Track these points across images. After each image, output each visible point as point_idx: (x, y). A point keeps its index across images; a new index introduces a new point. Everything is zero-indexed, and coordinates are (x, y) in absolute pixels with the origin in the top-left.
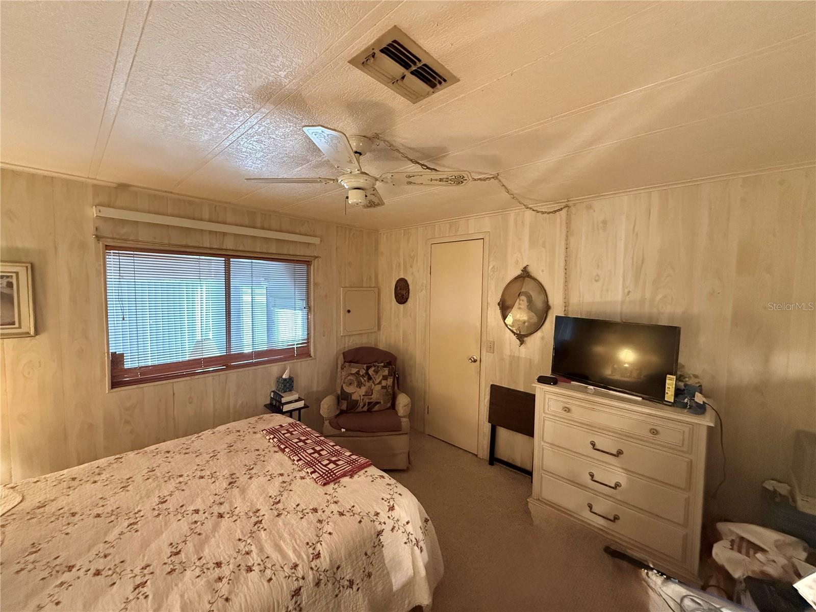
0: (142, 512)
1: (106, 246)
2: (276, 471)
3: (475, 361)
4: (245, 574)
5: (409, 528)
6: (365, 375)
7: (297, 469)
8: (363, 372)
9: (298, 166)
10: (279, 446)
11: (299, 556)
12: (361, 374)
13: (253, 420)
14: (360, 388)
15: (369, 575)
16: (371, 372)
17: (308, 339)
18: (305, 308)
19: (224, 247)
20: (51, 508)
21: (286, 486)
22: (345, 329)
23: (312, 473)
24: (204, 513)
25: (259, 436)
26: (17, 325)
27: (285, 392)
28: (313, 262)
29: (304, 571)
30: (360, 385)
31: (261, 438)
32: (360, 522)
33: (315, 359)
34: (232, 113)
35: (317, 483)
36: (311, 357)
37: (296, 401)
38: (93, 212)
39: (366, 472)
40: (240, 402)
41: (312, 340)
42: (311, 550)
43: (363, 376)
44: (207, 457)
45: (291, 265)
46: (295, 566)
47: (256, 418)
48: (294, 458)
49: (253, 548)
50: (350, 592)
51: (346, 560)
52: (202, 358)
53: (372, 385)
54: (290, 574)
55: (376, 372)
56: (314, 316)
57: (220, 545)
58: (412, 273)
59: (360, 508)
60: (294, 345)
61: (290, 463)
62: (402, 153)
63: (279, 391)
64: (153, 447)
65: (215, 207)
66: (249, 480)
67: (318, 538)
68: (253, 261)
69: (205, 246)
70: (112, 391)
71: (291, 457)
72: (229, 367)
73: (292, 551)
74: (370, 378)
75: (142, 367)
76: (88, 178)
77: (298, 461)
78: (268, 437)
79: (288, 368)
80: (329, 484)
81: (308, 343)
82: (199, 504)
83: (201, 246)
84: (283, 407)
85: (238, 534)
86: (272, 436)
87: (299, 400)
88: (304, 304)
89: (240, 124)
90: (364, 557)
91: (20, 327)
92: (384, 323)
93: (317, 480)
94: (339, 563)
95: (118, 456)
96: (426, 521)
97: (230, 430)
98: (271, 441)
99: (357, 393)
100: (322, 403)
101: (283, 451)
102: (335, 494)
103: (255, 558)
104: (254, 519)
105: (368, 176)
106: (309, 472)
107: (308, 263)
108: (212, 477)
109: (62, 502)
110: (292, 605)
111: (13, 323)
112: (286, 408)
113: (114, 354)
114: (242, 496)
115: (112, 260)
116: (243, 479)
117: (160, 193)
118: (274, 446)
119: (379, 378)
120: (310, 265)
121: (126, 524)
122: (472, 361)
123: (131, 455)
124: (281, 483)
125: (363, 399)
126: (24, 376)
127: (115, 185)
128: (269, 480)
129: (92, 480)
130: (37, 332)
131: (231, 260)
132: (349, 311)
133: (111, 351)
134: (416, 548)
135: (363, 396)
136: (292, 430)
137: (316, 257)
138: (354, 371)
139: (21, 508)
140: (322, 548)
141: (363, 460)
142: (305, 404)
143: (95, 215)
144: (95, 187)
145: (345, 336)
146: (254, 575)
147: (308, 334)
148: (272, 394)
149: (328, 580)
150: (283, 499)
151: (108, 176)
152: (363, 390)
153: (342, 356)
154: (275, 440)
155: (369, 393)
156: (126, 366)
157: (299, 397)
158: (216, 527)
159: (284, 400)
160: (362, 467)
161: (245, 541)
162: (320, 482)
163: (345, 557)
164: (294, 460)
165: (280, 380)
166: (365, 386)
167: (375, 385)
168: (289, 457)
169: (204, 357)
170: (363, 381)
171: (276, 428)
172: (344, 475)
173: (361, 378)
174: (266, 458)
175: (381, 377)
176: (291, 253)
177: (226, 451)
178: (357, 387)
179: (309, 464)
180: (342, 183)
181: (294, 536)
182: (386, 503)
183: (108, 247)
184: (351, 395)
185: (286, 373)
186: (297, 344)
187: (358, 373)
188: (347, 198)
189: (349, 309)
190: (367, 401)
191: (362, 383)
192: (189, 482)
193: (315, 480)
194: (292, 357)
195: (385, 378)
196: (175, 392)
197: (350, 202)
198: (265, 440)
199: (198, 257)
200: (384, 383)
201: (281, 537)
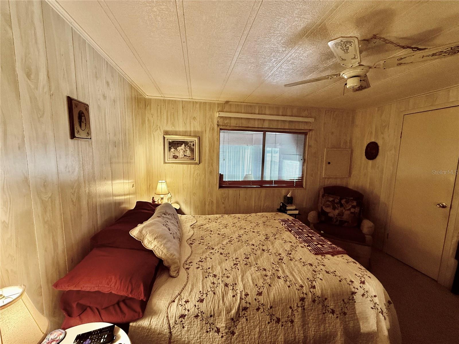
0: (233, 238)
1: (220, 129)
2: (288, 239)
3: (444, 207)
4: (277, 279)
5: (376, 300)
6: (338, 203)
7: (299, 242)
8: (337, 201)
9: (311, 74)
10: (288, 229)
11: (304, 283)
12: (336, 202)
13: (274, 214)
14: (334, 210)
15: (345, 314)
16: (343, 202)
17: (302, 177)
18: (302, 159)
19: (264, 127)
20: (205, 227)
21: (293, 248)
22: (325, 174)
23: (307, 246)
24: (256, 247)
25: (277, 221)
26: (194, 160)
27: (288, 204)
28: (308, 133)
29: (306, 291)
30: (334, 208)
31: (278, 223)
32: (340, 281)
33: (306, 189)
34: (283, 50)
35: (311, 252)
36: (303, 188)
37: (294, 210)
38: (217, 115)
39: (343, 256)
40: (266, 205)
41: (304, 178)
42: (310, 283)
43: (337, 203)
44: (255, 224)
45: (296, 135)
46: (302, 287)
47: (275, 213)
48: (297, 236)
49: (280, 269)
50: (332, 316)
51: (331, 297)
52: (251, 181)
53: (343, 210)
54: (299, 289)
55: (347, 202)
56: (307, 164)
57: (265, 262)
58: (383, 138)
59: (340, 274)
60: (294, 180)
61: (295, 238)
62: (395, 43)
63: (285, 203)
64: (234, 215)
65: (261, 107)
66: (274, 239)
67: (313, 279)
68: (277, 133)
69: (256, 127)
70: (219, 189)
71: (295, 235)
72: (262, 187)
73: (299, 279)
74: (342, 205)
75: (230, 181)
76: (216, 101)
77: (299, 238)
78: (282, 223)
79: (291, 192)
80: (318, 255)
81: (302, 179)
82: (253, 242)
83: (254, 127)
84: (287, 212)
85: (272, 261)
86: (284, 223)
87: (296, 210)
88: (301, 157)
89: (285, 55)
90: (342, 302)
91: (195, 161)
92: (354, 173)
93: (311, 250)
94: (326, 297)
95: (222, 215)
96: (389, 302)
97: (263, 215)
98: (283, 225)
99: (333, 213)
100: (309, 214)
101: (290, 231)
102: (322, 261)
103: (280, 273)
104: (279, 257)
105: (364, 66)
106: (306, 245)
107: (306, 134)
108: (258, 233)
109: (207, 226)
110: (300, 304)
111: (193, 159)
112: (289, 212)
113: (220, 174)
114: (272, 245)
115: (222, 134)
116: (272, 238)
117: (239, 103)
118: (285, 228)
119: (349, 206)
120: (307, 135)
121: (228, 240)
122: (441, 207)
123: (226, 216)
124: (291, 246)
125: (336, 217)
126: (196, 179)
127: (224, 102)
128: (284, 242)
129: (215, 221)
130: (199, 163)
131: (266, 133)
132: (329, 163)
133: (220, 173)
134: (380, 314)
135: (337, 215)
136: (295, 223)
137: (310, 130)
138: (331, 199)
139: (197, 224)
140: (316, 284)
141: (339, 249)
142: (299, 213)
143: (218, 116)
144: (218, 104)
145: (325, 178)
146: (281, 281)
147: (302, 175)
148: (281, 204)
149: (319, 303)
150: (293, 253)
151: (223, 99)
152: (337, 212)
153: (323, 190)
154: (286, 225)
155: (341, 214)
156: (224, 180)
157: (296, 208)
158: (261, 254)
159: (288, 208)
160: (339, 253)
161: (275, 264)
162: (313, 252)
163: (330, 296)
164: (296, 237)
165: (285, 197)
166: (338, 209)
167: (345, 210)
168: (294, 235)
169: (252, 180)
170: (337, 206)
171: (286, 220)
172: (328, 253)
173: (336, 205)
174: (282, 232)
175: (350, 206)
176: (297, 128)
177: (262, 224)
178: (332, 209)
179: (305, 241)
180: (343, 75)
181: (300, 272)
182: (359, 278)
183: (221, 129)
184: (328, 213)
185: (289, 194)
186: (296, 180)
187: (333, 201)
188: (346, 84)
189: (329, 162)
190: (339, 219)
191: (336, 207)
192: (249, 232)
193: (310, 250)
194: (293, 186)
195: (353, 207)
196: (240, 194)
197: (347, 87)
198: (280, 224)
199: (252, 132)
200: (352, 210)
201: (293, 270)
